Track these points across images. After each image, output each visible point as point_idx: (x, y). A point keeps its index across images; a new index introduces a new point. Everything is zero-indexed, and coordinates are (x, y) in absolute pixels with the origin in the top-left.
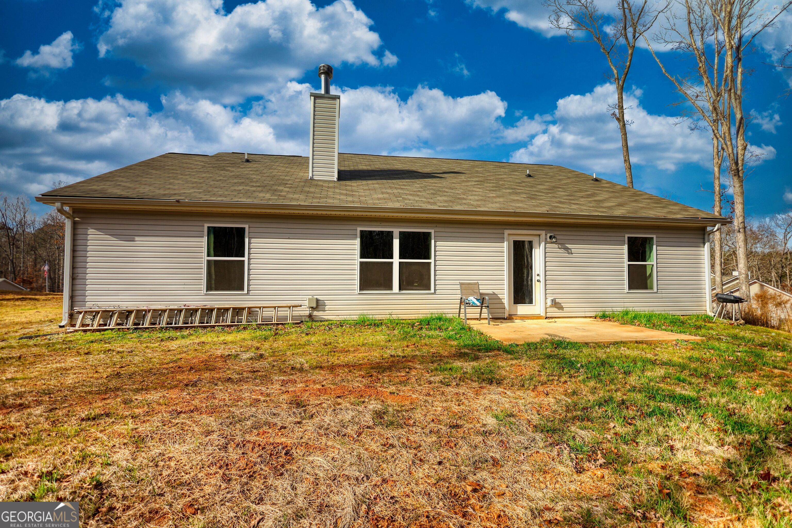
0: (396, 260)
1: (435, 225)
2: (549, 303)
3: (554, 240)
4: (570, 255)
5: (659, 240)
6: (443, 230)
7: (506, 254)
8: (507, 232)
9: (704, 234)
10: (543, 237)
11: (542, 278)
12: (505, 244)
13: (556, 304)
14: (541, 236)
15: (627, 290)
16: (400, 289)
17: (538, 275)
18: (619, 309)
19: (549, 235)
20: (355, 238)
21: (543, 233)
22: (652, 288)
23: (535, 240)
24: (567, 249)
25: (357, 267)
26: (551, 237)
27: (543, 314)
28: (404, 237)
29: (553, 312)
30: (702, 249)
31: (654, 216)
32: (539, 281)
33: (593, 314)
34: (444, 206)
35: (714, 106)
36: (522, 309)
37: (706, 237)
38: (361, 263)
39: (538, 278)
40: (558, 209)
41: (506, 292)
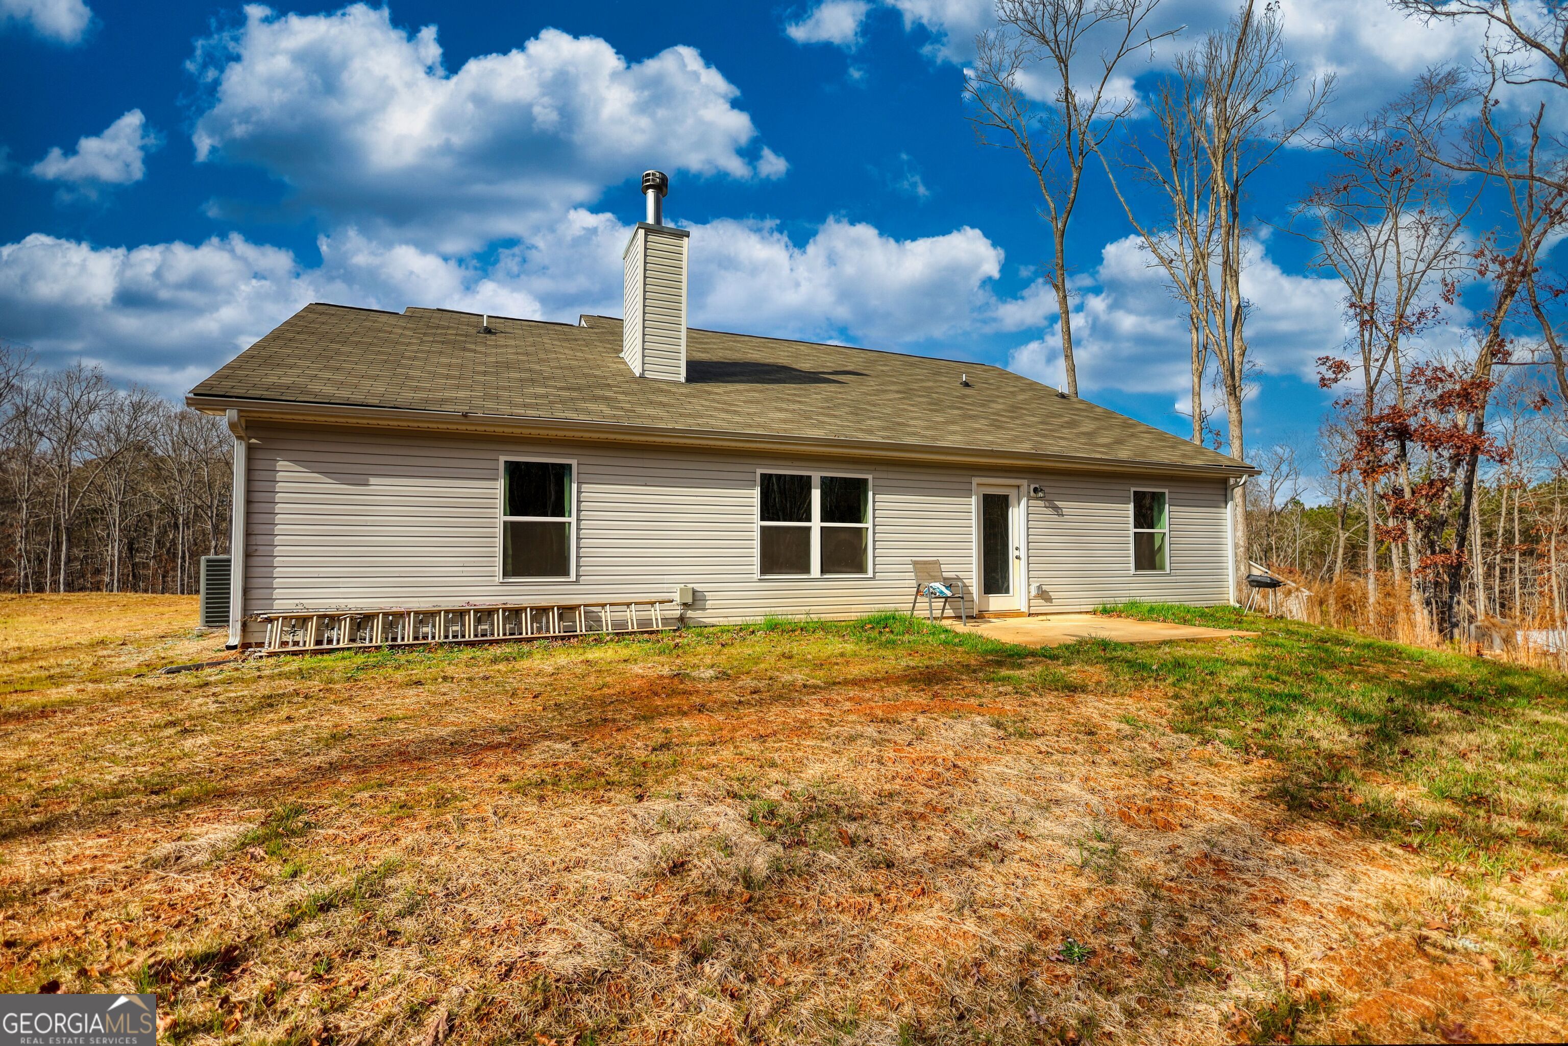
0: (816, 524)
1: (873, 468)
2: (1034, 592)
3: (1040, 494)
4: (1061, 519)
5: (1174, 496)
6: (884, 475)
7: (974, 516)
8: (975, 481)
9: (1226, 489)
10: (1024, 489)
11: (1023, 553)
12: (974, 500)
13: (1043, 595)
14: (1021, 489)
15: (1132, 571)
16: (823, 571)
17: (1017, 549)
18: (1124, 600)
19: (1032, 487)
20: (752, 487)
21: (1024, 483)
22: (1162, 568)
23: (1012, 494)
24: (1056, 508)
25: (757, 535)
26: (1035, 490)
27: (1024, 609)
28: (828, 485)
29: (1040, 605)
30: (1223, 510)
31: (1167, 461)
32: (1018, 558)
33: (1090, 608)
34: (888, 438)
35: (1193, 279)
36: (996, 602)
37: (1229, 492)
38: (763, 529)
39: (1016, 553)
40: (1044, 446)
41: (974, 574)
